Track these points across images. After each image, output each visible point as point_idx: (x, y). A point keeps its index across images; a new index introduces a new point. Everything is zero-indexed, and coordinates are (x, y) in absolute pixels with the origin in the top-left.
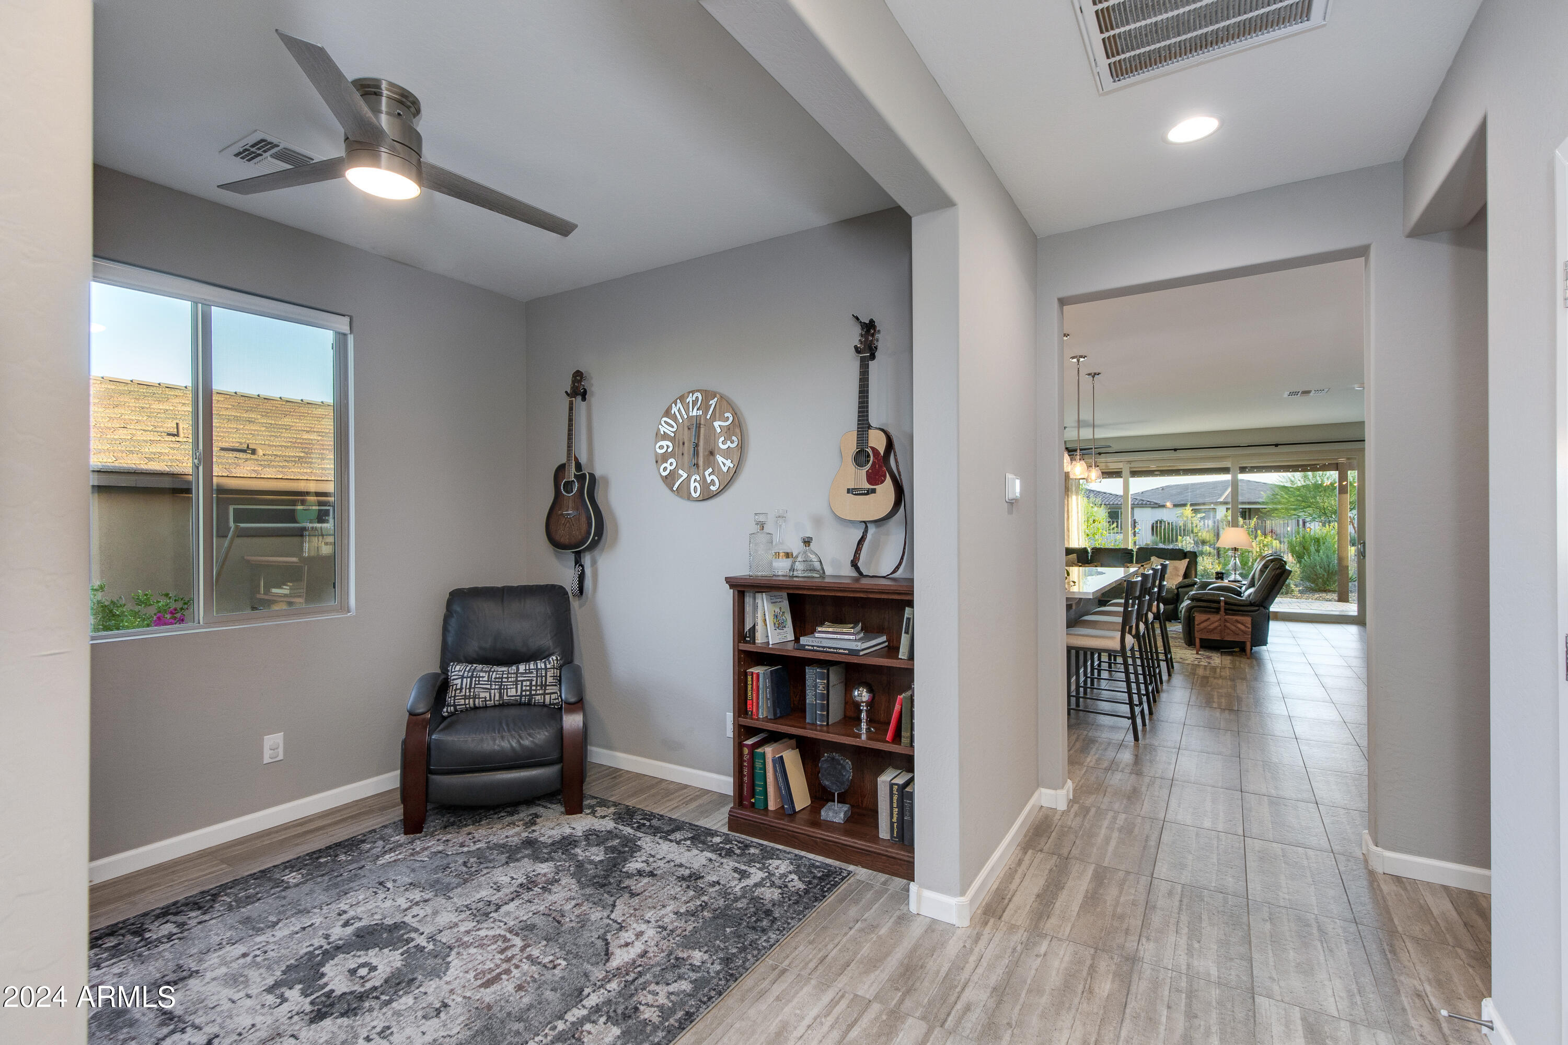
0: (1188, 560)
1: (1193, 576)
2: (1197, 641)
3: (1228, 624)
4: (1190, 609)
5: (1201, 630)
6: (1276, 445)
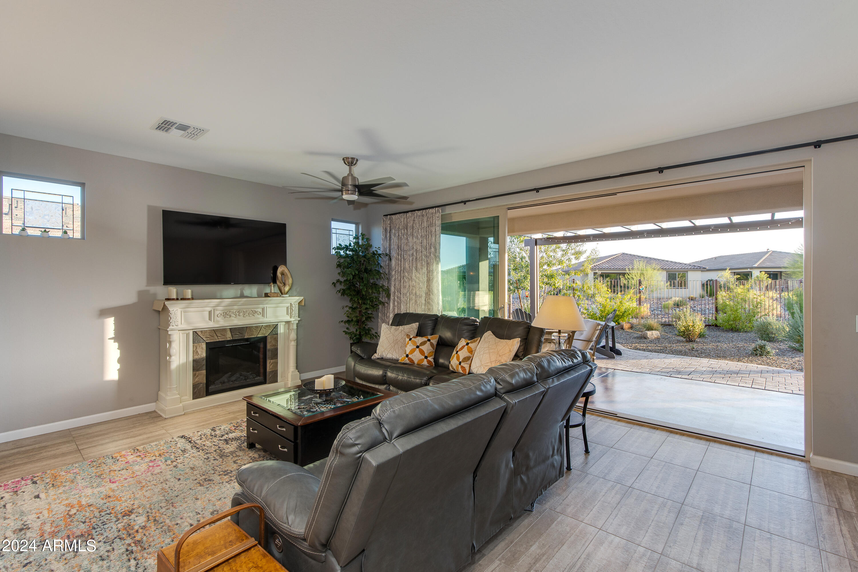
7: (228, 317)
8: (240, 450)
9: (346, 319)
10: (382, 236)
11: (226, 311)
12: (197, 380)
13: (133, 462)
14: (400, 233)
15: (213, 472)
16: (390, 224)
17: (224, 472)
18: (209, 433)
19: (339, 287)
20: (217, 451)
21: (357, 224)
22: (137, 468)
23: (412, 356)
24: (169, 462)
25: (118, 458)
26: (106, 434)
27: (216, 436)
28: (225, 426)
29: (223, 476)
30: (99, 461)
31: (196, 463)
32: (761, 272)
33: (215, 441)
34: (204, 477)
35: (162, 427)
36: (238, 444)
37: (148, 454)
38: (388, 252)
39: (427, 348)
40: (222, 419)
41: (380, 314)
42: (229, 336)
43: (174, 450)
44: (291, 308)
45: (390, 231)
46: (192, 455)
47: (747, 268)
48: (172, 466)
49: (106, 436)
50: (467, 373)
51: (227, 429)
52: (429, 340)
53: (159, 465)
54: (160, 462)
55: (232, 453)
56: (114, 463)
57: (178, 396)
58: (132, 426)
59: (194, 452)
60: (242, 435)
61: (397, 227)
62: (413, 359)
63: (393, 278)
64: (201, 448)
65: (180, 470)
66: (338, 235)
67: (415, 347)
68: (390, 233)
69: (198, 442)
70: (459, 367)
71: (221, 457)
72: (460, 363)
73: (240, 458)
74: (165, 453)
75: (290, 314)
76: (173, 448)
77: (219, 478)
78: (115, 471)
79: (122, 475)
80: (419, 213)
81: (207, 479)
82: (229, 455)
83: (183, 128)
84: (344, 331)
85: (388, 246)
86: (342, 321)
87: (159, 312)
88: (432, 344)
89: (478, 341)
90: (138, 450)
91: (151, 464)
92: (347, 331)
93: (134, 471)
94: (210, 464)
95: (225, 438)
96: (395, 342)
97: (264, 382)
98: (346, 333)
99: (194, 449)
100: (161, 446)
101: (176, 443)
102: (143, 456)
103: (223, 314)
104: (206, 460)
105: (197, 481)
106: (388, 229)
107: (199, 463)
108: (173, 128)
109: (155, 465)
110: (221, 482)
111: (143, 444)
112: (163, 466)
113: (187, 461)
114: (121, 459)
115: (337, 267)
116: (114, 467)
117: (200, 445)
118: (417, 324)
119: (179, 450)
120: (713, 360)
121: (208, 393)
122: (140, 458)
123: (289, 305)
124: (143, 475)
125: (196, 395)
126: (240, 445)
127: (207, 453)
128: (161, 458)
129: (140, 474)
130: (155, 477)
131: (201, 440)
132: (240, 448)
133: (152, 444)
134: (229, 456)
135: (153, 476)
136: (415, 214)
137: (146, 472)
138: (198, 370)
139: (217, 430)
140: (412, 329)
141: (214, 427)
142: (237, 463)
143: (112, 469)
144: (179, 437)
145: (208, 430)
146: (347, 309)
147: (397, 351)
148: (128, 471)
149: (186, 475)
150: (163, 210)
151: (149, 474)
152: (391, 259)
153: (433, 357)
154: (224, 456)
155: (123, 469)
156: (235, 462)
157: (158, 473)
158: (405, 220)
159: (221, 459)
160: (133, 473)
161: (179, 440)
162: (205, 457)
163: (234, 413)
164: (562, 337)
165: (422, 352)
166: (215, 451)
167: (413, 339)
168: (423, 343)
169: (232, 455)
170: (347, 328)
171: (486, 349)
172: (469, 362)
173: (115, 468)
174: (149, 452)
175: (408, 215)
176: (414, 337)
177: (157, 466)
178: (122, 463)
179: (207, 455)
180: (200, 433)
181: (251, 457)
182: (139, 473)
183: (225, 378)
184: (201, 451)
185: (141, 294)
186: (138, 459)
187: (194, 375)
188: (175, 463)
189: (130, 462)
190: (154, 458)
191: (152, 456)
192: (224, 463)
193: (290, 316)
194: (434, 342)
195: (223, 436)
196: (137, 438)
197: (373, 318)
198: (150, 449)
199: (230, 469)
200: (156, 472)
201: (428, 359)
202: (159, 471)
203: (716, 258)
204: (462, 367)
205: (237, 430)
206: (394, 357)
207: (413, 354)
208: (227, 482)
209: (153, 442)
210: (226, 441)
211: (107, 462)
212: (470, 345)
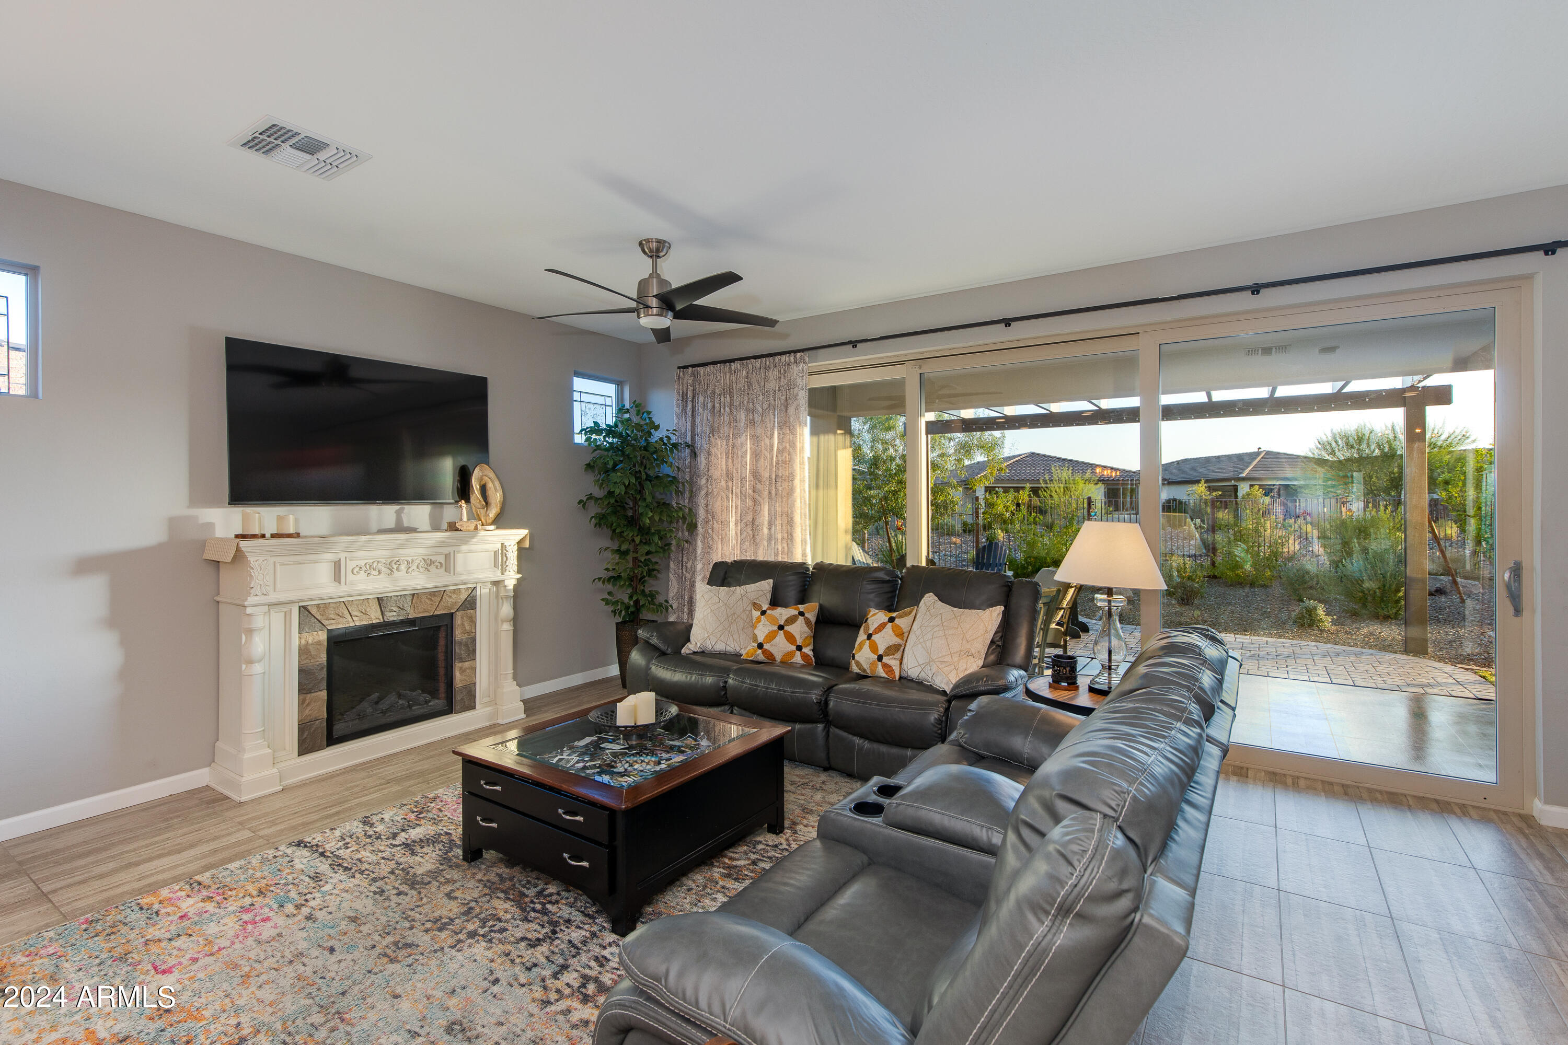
1: (1005, 661)
7: (376, 573)
8: (450, 867)
9: (604, 574)
10: (676, 409)
11: (371, 561)
12: (307, 712)
13: (199, 914)
14: (717, 402)
15: (408, 925)
16: (693, 385)
17: (435, 922)
18: (360, 830)
19: (594, 509)
20: (397, 871)
21: (619, 384)
22: (212, 929)
23: (772, 646)
24: (290, 908)
25: (156, 907)
26: (105, 849)
27: (379, 838)
28: (391, 813)
29: (435, 932)
30: (108, 918)
31: (358, 905)
32: (1251, 486)
33: (382, 848)
34: (390, 939)
35: (240, 823)
36: (440, 853)
37: (230, 893)
38: (688, 439)
39: (800, 630)
40: (375, 796)
41: (672, 565)
42: (375, 617)
43: (290, 877)
44: (502, 553)
45: (694, 397)
46: (342, 887)
47: (1229, 480)
48: (300, 917)
49: (104, 855)
50: (897, 677)
51: (399, 819)
52: (801, 614)
53: (268, 919)
54: (266, 910)
55: (434, 874)
56: (148, 922)
57: (269, 751)
58: (163, 825)
59: (341, 878)
60: (439, 831)
61: (710, 390)
62: (773, 652)
63: (703, 493)
64: (354, 869)
65: (325, 926)
66: (583, 405)
67: (776, 628)
68: (693, 402)
69: (341, 853)
70: (877, 666)
71: (412, 887)
72: (880, 658)
73: (457, 885)
74: (271, 886)
75: (502, 565)
76: (288, 874)
77: (427, 938)
78: (160, 940)
79: (179, 949)
80: (758, 362)
81: (400, 945)
82: (429, 879)
83: (311, 147)
84: (603, 600)
85: (689, 427)
86: (600, 579)
87: (216, 564)
88: (807, 622)
89: (913, 614)
90: (200, 884)
91: (246, 917)
92: (609, 598)
93: (210, 938)
94: (393, 905)
95: (404, 840)
96: (730, 619)
97: (449, 709)
98: (607, 602)
99: (340, 871)
100: (254, 869)
101: (288, 859)
102: (218, 898)
103: (364, 568)
104: (377, 896)
105: (378, 950)
106: (690, 394)
107: (365, 905)
108: (286, 146)
109: (257, 918)
110: (436, 947)
111: (207, 868)
112: (280, 920)
113: (333, 902)
114: (163, 911)
115: (586, 470)
116: (153, 932)
117: (350, 860)
118: (771, 581)
119: (302, 877)
120: (1241, 636)
121: (332, 740)
122: (213, 904)
123: (499, 546)
124: (235, 946)
125: (306, 746)
126: (445, 854)
127: (374, 880)
128: (267, 900)
129: (228, 943)
130: (269, 949)
131: (347, 848)
132: (445, 859)
133: (232, 866)
134: (429, 883)
135: (264, 947)
136: (750, 366)
137: (241, 938)
138: (309, 691)
139: (377, 824)
140: (761, 593)
141: (366, 817)
142: (456, 898)
143: (149, 937)
144: (290, 844)
145: (356, 823)
146: (608, 554)
147: (736, 636)
148: (192, 938)
149: (346, 939)
150: (227, 338)
151: (250, 941)
152: (695, 454)
153: (811, 647)
154: (418, 883)
155: (179, 935)
156: (449, 896)
157: (274, 939)
158: (728, 376)
159: (414, 893)
160: (209, 943)
161: (294, 852)
162: (373, 888)
163: (397, 780)
164: (1114, 601)
165: (790, 638)
166: (392, 872)
167: (768, 612)
168: (791, 620)
169: (435, 878)
170: (610, 593)
171: (936, 629)
172: (898, 655)
173: (158, 934)
174: (231, 887)
175: (733, 367)
176: (768, 609)
177: (264, 920)
178: (170, 918)
179: (378, 884)
180: (338, 833)
181: (481, 880)
182: (224, 943)
183: (366, 706)
184: (357, 875)
185: (174, 523)
186: (210, 907)
187: (301, 703)
188: (305, 911)
189: (190, 915)
190: (248, 900)
191: (241, 895)
192: (425, 900)
193: (502, 569)
194: (812, 616)
195: (395, 836)
196: (186, 855)
197: (658, 571)
198: (229, 879)
199: (445, 913)
200: (265, 935)
201: (803, 650)
202: (274, 932)
203: (1178, 462)
204: (885, 666)
205: (423, 822)
206: (730, 649)
207: (773, 642)
208: (453, 947)
209: (231, 860)
210: (409, 846)
211: (128, 919)
212: (897, 621)
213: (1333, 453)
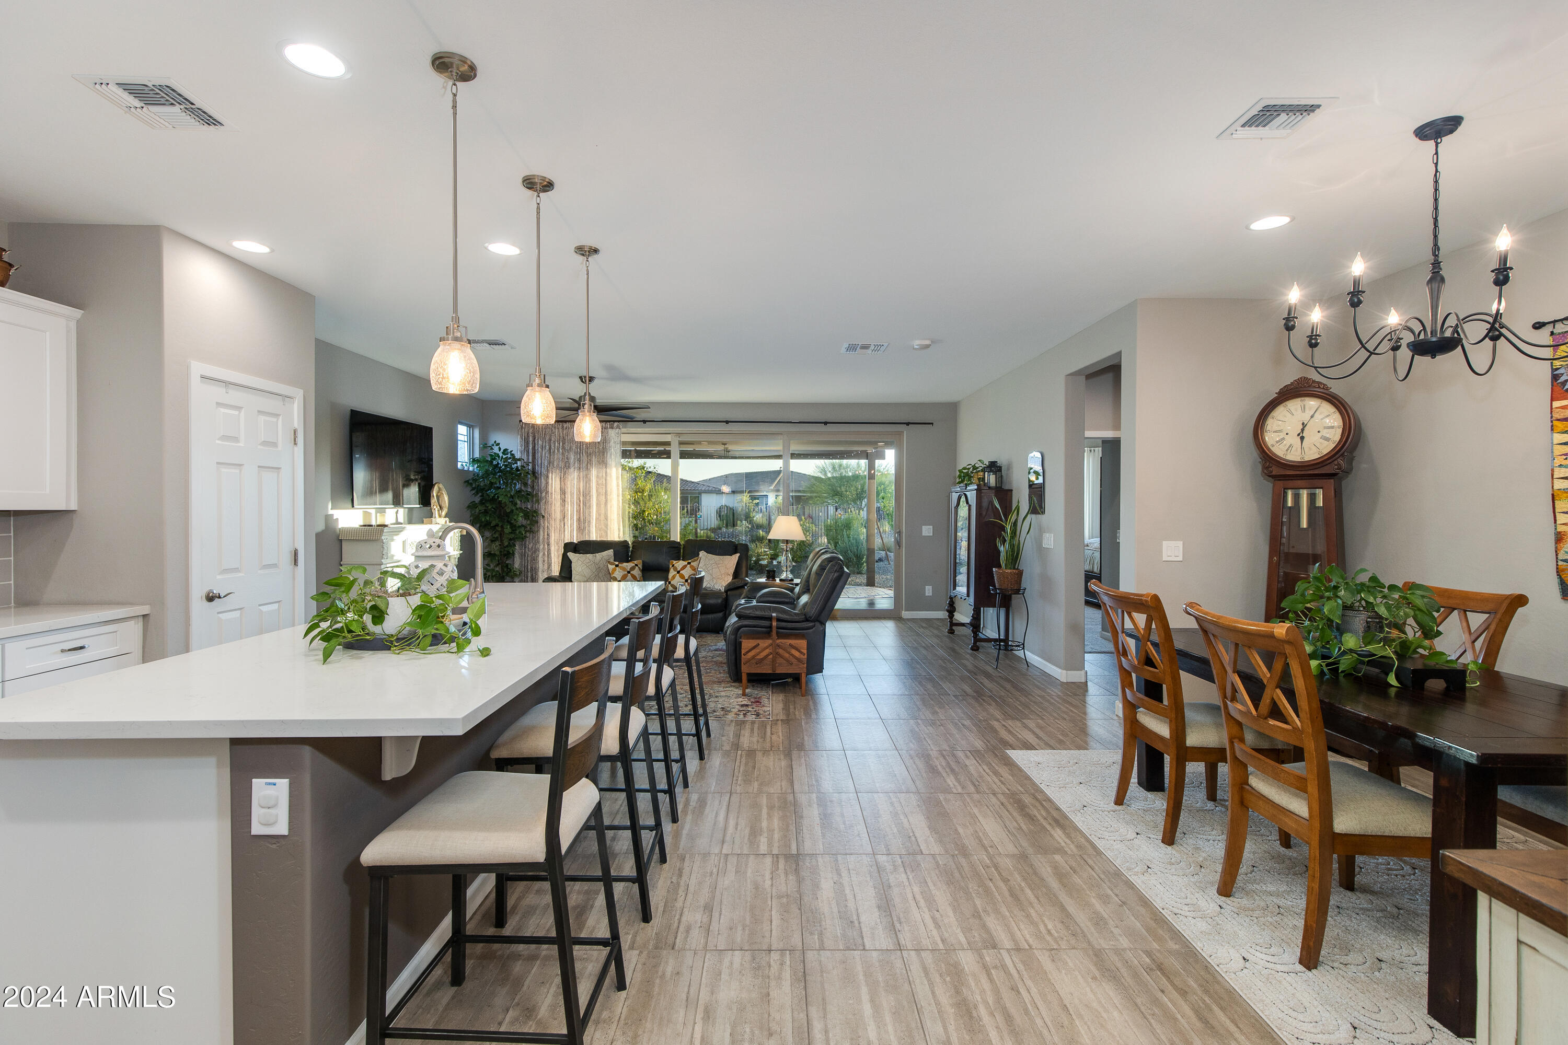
0: (738, 555)
1: (744, 575)
2: (744, 677)
3: (781, 651)
4: (737, 630)
5: (748, 661)
6: (826, 423)
14: (552, 446)
16: (533, 433)
21: (471, 427)
38: (531, 466)
39: (637, 573)
45: (534, 441)
52: (636, 565)
61: (547, 438)
67: (627, 573)
68: (533, 444)
89: (699, 560)
106: (531, 439)
118: (611, 551)
150: (351, 410)
158: (560, 431)
164: (788, 546)
167: (619, 565)
168: (633, 569)
171: (709, 564)
194: (641, 565)
212: (692, 563)
213: (825, 474)
